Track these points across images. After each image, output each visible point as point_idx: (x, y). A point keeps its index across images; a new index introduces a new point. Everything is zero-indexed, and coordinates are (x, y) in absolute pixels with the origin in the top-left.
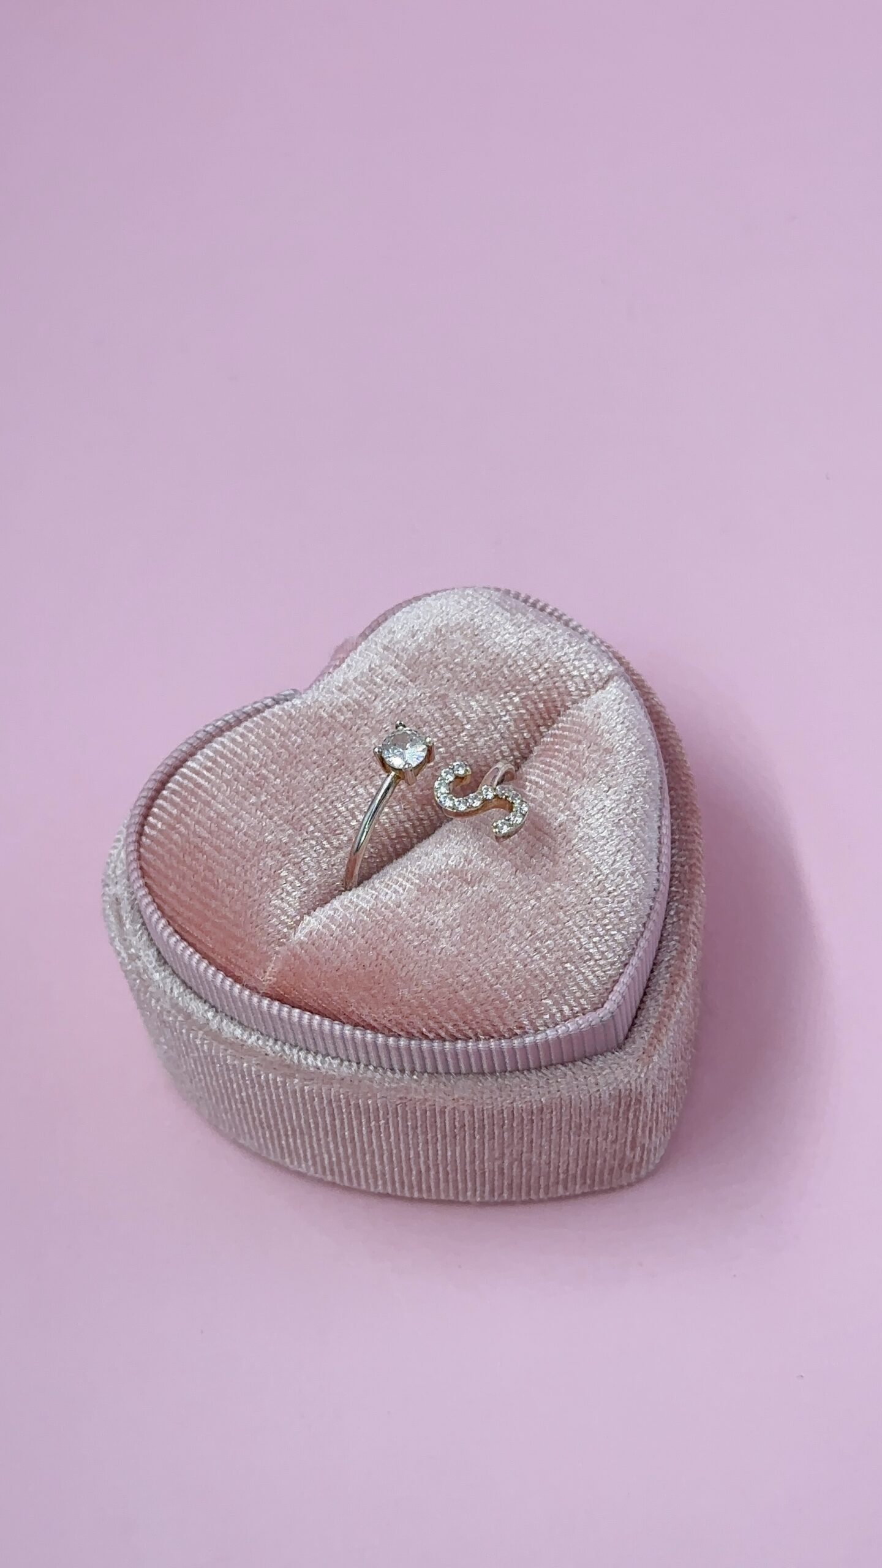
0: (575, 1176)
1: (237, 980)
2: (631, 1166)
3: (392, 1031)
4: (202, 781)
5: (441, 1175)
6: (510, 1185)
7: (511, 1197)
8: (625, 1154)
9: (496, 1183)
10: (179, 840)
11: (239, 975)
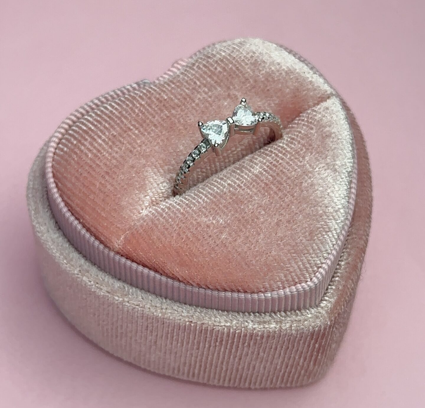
0: (277, 378)
1: (101, 242)
2: (310, 374)
3: (189, 282)
4: (93, 128)
5: (202, 369)
6: (241, 378)
7: (239, 385)
8: (308, 366)
9: (233, 376)
10: (76, 159)
11: (103, 239)
